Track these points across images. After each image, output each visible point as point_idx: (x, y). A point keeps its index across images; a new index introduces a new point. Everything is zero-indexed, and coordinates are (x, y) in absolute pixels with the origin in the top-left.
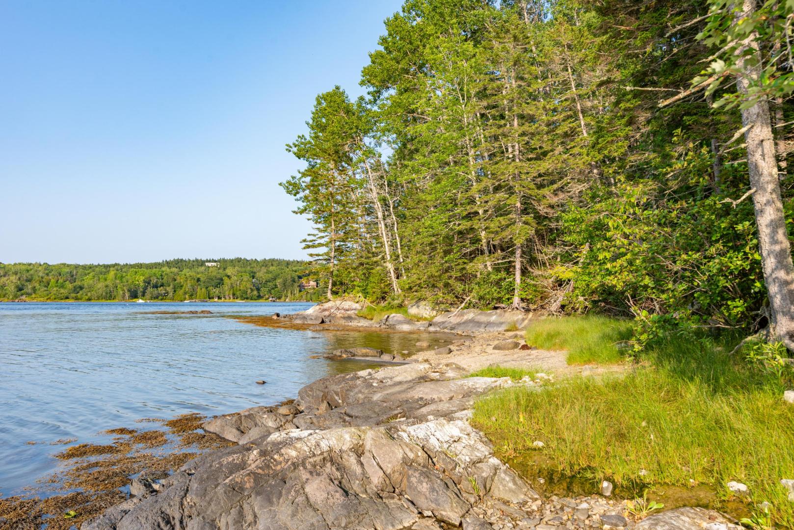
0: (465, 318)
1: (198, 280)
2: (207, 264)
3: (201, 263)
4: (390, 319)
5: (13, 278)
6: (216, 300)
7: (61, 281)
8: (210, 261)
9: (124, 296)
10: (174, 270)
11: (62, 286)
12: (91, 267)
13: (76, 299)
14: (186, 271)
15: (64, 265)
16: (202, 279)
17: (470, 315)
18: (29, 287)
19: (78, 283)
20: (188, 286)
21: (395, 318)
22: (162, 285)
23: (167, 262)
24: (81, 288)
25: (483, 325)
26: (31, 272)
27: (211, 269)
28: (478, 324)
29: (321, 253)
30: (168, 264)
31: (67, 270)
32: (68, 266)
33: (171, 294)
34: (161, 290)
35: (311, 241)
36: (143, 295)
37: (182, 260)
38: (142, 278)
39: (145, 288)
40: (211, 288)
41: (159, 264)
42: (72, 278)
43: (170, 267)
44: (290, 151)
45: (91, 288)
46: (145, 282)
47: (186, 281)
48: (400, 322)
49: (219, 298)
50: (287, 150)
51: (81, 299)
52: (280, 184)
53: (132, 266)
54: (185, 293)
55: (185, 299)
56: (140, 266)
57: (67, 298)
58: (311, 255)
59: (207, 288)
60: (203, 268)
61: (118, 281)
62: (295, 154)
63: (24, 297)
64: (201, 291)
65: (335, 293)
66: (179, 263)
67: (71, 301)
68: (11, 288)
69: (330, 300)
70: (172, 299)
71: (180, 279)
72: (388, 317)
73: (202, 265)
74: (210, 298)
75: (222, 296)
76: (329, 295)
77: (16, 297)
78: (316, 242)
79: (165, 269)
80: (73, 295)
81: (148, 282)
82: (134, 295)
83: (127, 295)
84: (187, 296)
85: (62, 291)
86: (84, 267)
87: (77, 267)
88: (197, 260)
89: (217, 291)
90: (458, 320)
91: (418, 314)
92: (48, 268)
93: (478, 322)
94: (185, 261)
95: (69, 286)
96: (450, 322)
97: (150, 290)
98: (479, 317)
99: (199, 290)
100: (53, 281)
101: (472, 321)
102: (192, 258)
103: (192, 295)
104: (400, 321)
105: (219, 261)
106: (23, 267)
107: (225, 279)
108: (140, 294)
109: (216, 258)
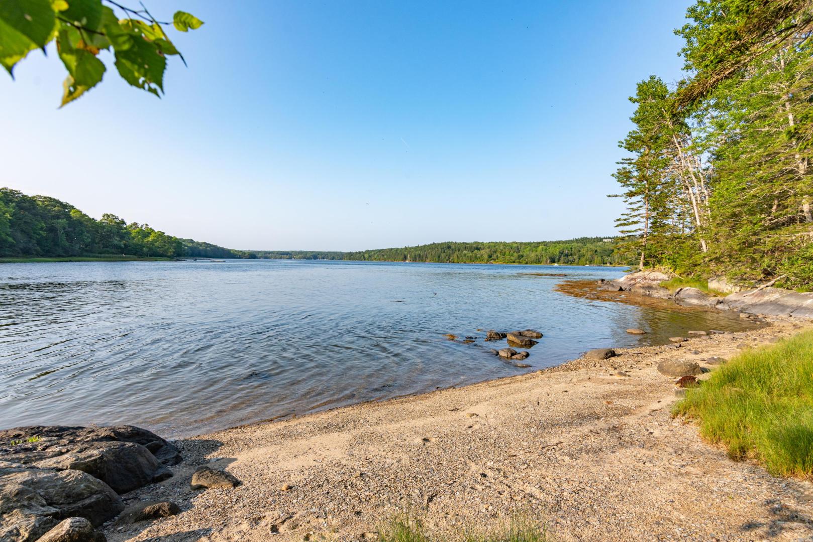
0: (766, 298)
1: (596, 251)
2: (604, 240)
3: (601, 240)
4: (682, 293)
5: (487, 250)
6: (609, 265)
7: (511, 252)
8: (606, 238)
9: (547, 262)
10: (580, 244)
11: (512, 255)
12: (529, 244)
13: (519, 263)
14: (589, 245)
15: (514, 242)
16: (598, 251)
17: (775, 295)
18: (494, 256)
19: (521, 253)
20: (589, 255)
21: (687, 292)
22: (571, 255)
23: (576, 240)
24: (522, 256)
25: (789, 310)
26: (497, 247)
27: (606, 244)
28: (782, 307)
29: (633, 230)
30: (577, 241)
31: (515, 245)
32: (517, 243)
33: (577, 261)
34: (570, 258)
35: (625, 220)
36: (559, 261)
37: (586, 238)
38: (558, 250)
39: (560, 257)
40: (605, 257)
41: (571, 241)
42: (518, 250)
43: (578, 243)
44: (622, 146)
45: (528, 256)
46: (560, 253)
47: (587, 252)
48: (691, 297)
49: (611, 264)
50: (619, 146)
51: (522, 263)
52: (612, 175)
53: (554, 243)
54: (586, 260)
55: (586, 264)
56: (559, 242)
57: (514, 262)
58: (622, 232)
59: (602, 257)
60: (601, 243)
61: (544, 252)
62: (625, 148)
63: (492, 261)
64: (597, 259)
65: (646, 264)
66: (584, 241)
67: (516, 264)
68: (486, 256)
69: (640, 271)
70: (578, 264)
71: (583, 251)
72: (681, 289)
73: (600, 241)
74: (604, 264)
75: (613, 262)
76: (641, 266)
77: (488, 261)
78: (630, 221)
79: (575, 244)
80: (518, 260)
81: (562, 253)
82: (553, 261)
83: (549, 261)
84: (588, 262)
85: (512, 258)
86: (525, 244)
87: (521, 244)
88: (597, 238)
89: (609, 259)
90: (756, 300)
91: (719, 289)
92: (505, 244)
93: (782, 305)
94: (589, 239)
95: (516, 255)
96: (743, 302)
97: (563, 258)
98: (786, 299)
99: (596, 258)
100: (507, 252)
101: (774, 303)
102: (594, 237)
103: (591, 262)
104: (691, 295)
105: (613, 238)
106: (493, 245)
107: (616, 250)
108: (557, 260)
109: (611, 236)
